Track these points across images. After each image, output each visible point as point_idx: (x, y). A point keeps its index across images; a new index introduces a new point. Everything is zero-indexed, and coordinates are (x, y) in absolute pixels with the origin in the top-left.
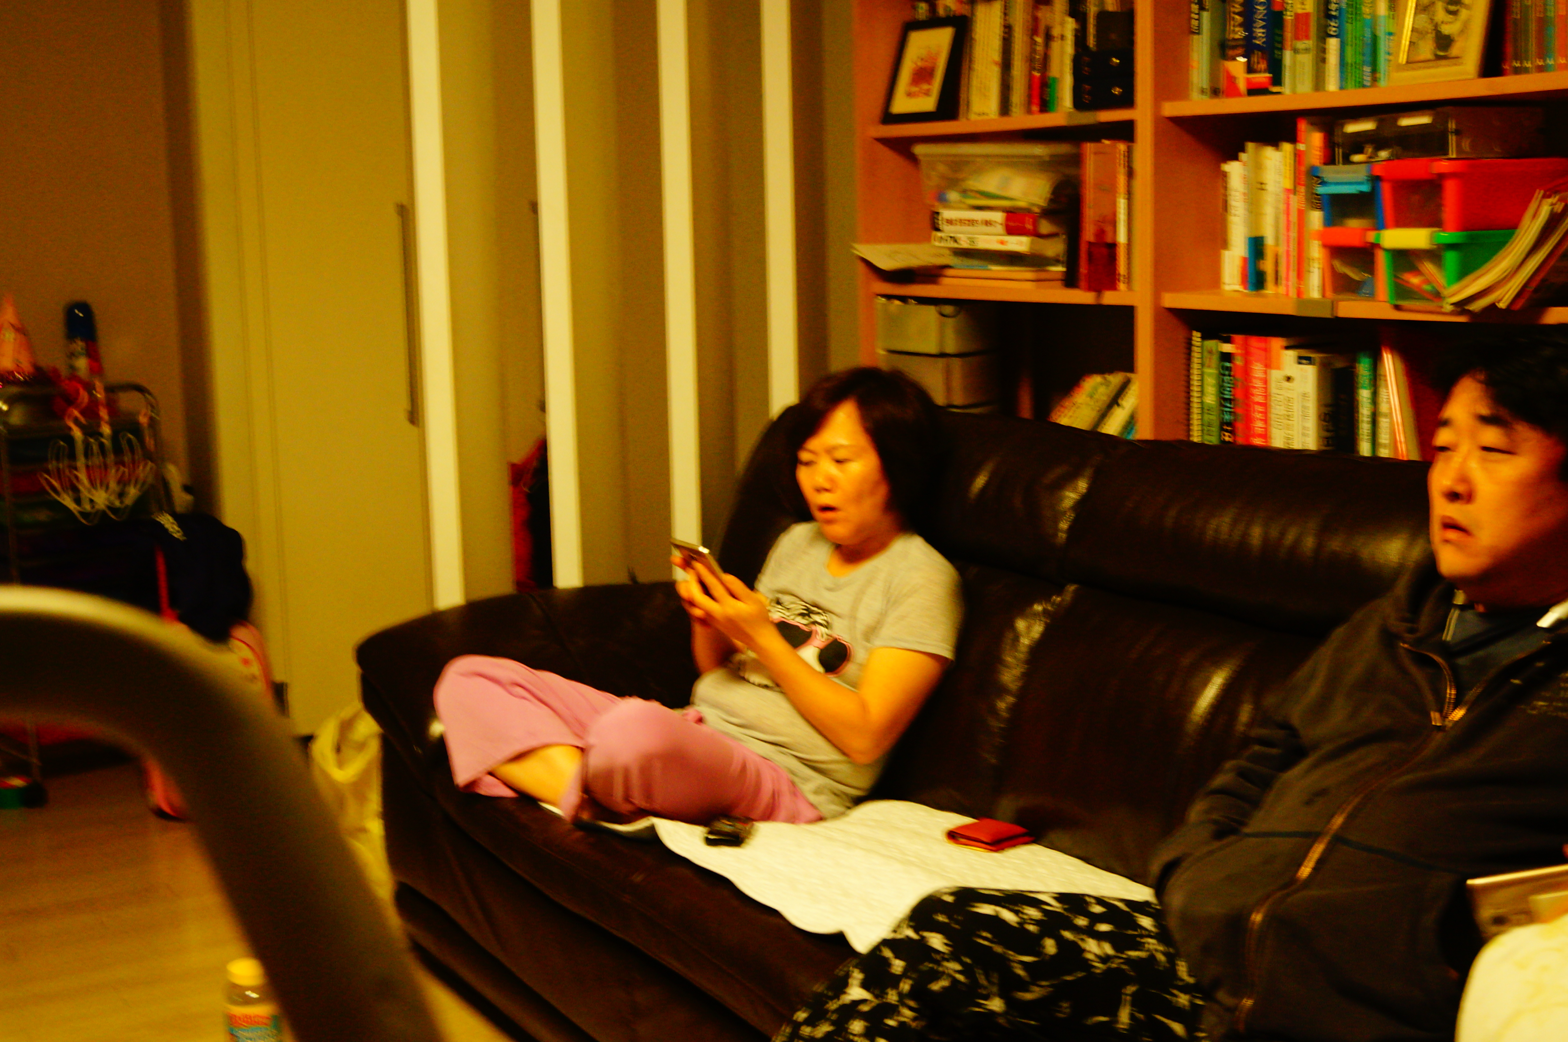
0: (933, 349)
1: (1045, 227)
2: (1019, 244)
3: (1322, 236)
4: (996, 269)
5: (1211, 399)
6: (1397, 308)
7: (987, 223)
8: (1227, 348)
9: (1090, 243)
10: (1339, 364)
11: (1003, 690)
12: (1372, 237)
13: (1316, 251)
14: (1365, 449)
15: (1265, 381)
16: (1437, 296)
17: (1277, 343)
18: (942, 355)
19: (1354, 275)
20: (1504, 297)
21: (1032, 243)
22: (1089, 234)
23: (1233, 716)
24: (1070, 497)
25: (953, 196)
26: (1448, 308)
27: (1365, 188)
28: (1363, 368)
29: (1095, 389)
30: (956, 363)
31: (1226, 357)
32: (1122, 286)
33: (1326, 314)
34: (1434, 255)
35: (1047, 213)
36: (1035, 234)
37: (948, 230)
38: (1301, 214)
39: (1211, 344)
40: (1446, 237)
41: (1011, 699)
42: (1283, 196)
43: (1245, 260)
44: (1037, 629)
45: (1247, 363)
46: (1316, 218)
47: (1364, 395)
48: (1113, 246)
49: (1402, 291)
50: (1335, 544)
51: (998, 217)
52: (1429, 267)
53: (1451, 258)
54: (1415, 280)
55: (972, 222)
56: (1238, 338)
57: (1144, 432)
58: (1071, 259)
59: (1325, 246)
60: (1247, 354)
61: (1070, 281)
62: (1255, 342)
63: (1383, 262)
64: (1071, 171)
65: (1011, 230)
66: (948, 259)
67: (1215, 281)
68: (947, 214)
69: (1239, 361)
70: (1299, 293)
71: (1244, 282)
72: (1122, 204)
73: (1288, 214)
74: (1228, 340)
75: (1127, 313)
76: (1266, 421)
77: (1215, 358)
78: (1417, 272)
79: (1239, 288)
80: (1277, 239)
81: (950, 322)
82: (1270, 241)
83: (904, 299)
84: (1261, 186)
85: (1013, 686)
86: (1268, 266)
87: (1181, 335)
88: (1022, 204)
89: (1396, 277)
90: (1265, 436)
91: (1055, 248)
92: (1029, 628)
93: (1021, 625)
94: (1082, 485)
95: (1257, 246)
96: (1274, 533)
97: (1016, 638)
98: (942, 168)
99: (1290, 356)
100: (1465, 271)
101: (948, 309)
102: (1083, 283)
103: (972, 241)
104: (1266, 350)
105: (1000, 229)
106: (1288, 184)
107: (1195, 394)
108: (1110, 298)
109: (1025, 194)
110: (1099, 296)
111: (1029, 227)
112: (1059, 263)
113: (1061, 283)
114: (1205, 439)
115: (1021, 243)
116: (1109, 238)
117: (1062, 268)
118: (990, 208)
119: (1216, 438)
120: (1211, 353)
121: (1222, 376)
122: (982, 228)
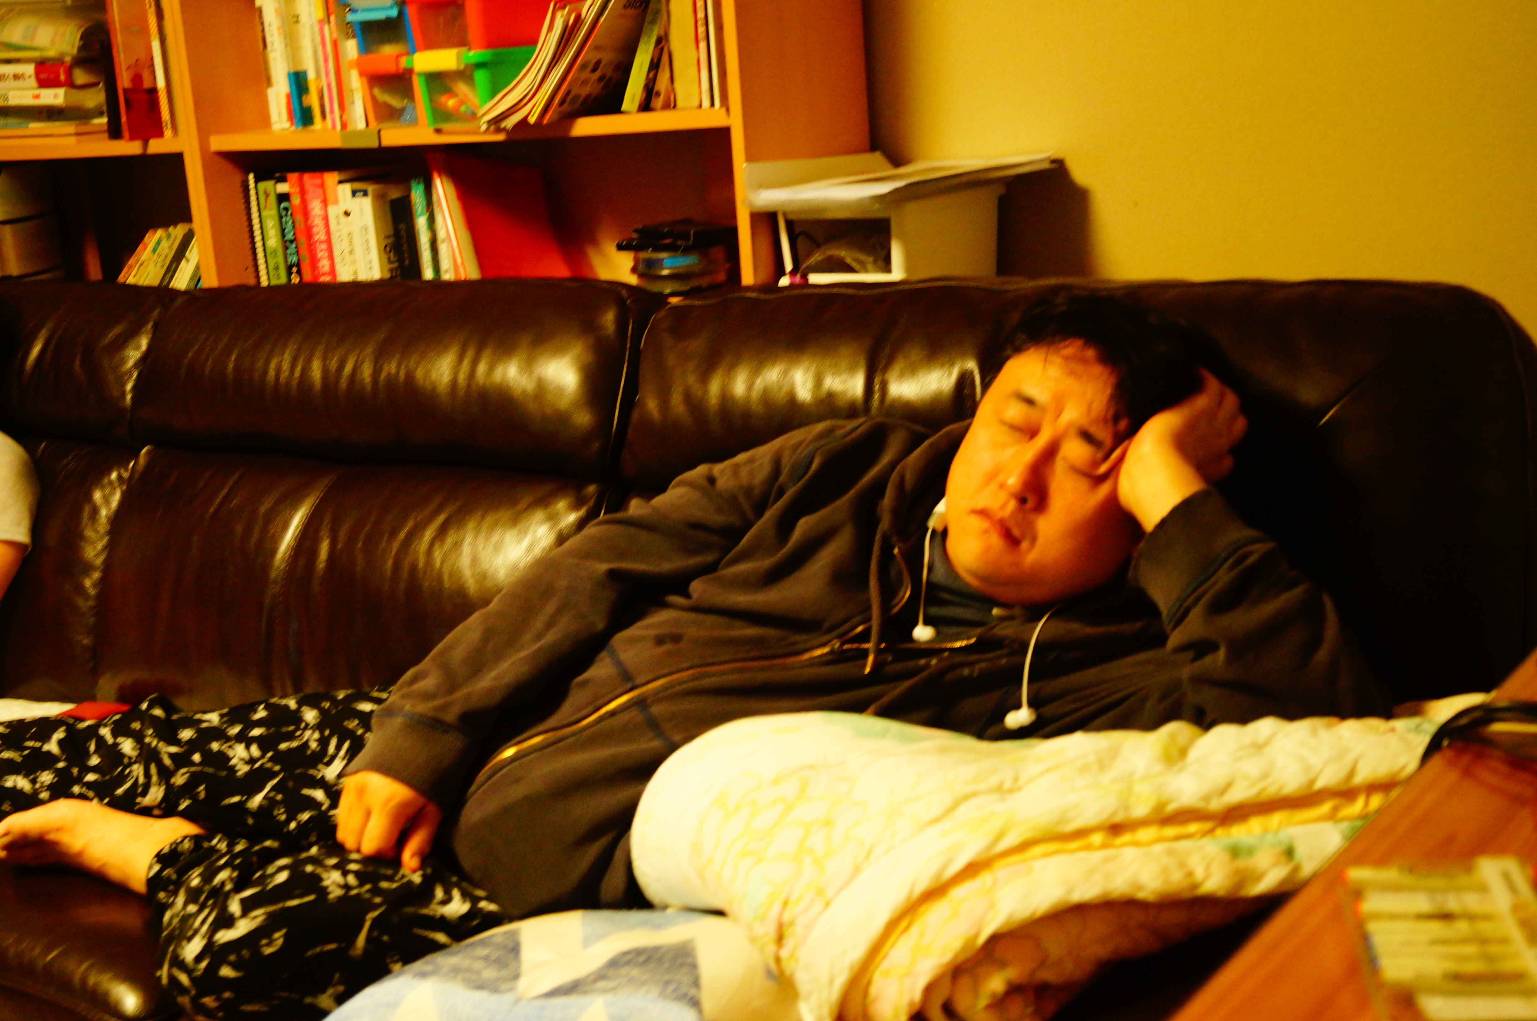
1: (80, 77)
2: (55, 97)
3: (358, 64)
4: (35, 126)
5: (273, 241)
6: (438, 131)
7: (16, 77)
8: (283, 188)
9: (125, 91)
10: (395, 194)
11: (88, 568)
12: (405, 62)
13: (355, 82)
14: (428, 274)
15: (326, 218)
16: (473, 116)
17: (331, 178)
19: (395, 102)
20: (533, 112)
21: (66, 95)
22: (124, 80)
23: (313, 553)
24: (133, 355)
26: (484, 127)
27: (394, 13)
28: (417, 194)
29: (159, 243)
31: (283, 198)
32: (168, 133)
33: (374, 144)
34: (465, 74)
35: (80, 61)
36: (70, 84)
38: (335, 44)
39: (266, 185)
40: (473, 55)
41: (96, 575)
42: (317, 28)
43: (289, 96)
44: (116, 498)
45: (304, 202)
46: (351, 48)
47: (421, 222)
48: (154, 91)
49: (441, 115)
50: (391, 367)
51: (29, 69)
52: (462, 88)
53: (480, 76)
54: (451, 103)
56: (293, 177)
57: (210, 281)
58: (112, 108)
59: (361, 74)
60: (303, 193)
61: (114, 132)
62: (308, 179)
63: (419, 86)
64: (97, 16)
65: (44, 83)
67: (265, 121)
69: (296, 200)
70: (344, 126)
71: (291, 117)
73: (324, 45)
74: (283, 180)
75: (176, 160)
76: (331, 257)
77: (273, 200)
78: (451, 93)
79: (287, 125)
80: (318, 72)
82: (311, 76)
84: (296, 19)
85: (99, 561)
86: (312, 99)
87: (238, 178)
88: (51, 53)
89: (431, 101)
90: (333, 271)
91: (95, 98)
92: (107, 500)
93: (97, 496)
94: (144, 342)
95: (299, 81)
96: (333, 364)
97: (95, 511)
99: (346, 189)
100: (495, 88)
102: (126, 133)
104: (322, 186)
105: (33, 82)
106: (320, 14)
107: (258, 239)
108: (156, 146)
109: (53, 42)
110: (145, 145)
111: (62, 77)
112: (101, 114)
113: (106, 135)
114: (274, 282)
115: (56, 96)
116: (147, 84)
117: (104, 120)
118: (17, 61)
119: (283, 280)
120: (267, 195)
121: (281, 217)
122: (12, 83)
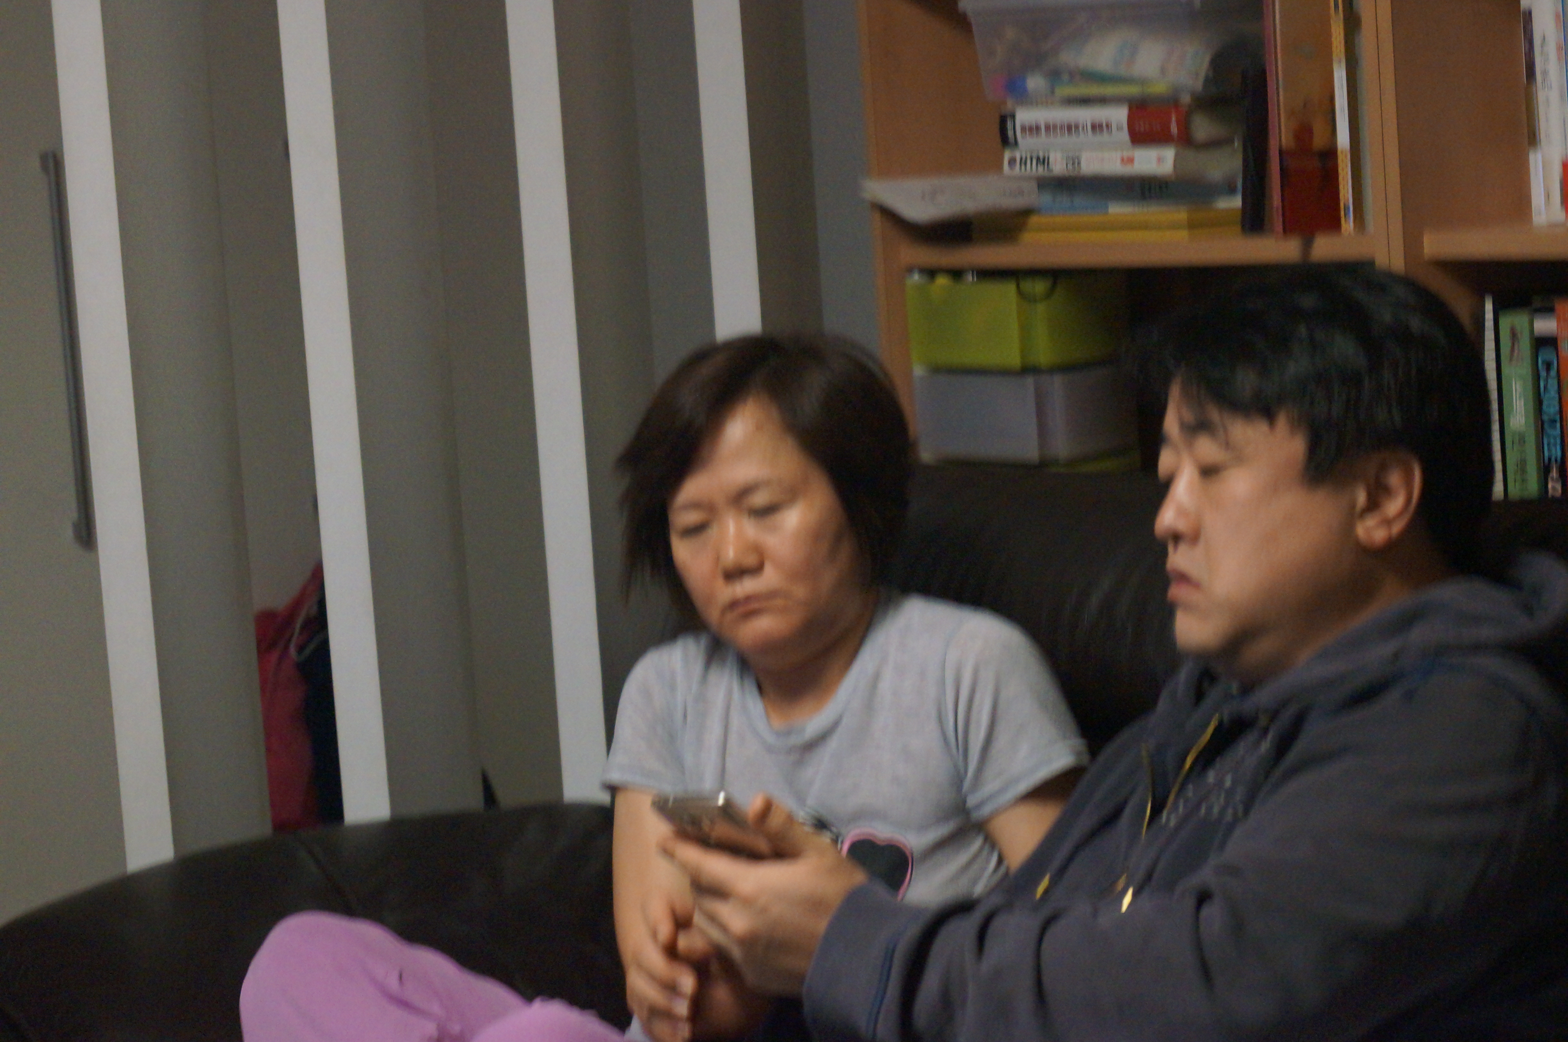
0: (1014, 359)
1: (1204, 128)
2: (1157, 161)
4: (1118, 210)
5: (1521, 419)
7: (1097, 127)
8: (1545, 325)
9: (1282, 151)
18: (1027, 370)
21: (1176, 158)
22: (1282, 136)
25: (1035, 82)
30: (1057, 385)
31: (1545, 343)
32: (1348, 225)
35: (1205, 103)
36: (1185, 140)
37: (1026, 144)
39: (1515, 320)
48: (1330, 154)
51: (1119, 115)
55: (1071, 128)
56: (1564, 307)
58: (1254, 181)
61: (1254, 221)
65: (1142, 138)
66: (1030, 197)
67: (1520, 208)
68: (1024, 116)
72: (1340, 76)
74: (1548, 310)
77: (1525, 345)
79: (1561, 214)
81: (1041, 308)
83: (956, 274)
88: (1160, 88)
91: (1225, 164)
98: (1010, 33)
101: (1039, 287)
102: (1275, 224)
103: (1075, 161)
105: (1125, 136)
108: (1327, 249)
109: (1163, 71)
110: (1307, 244)
111: (1174, 129)
112: (1231, 190)
113: (1238, 228)
114: (1515, 491)
115: (1160, 160)
116: (1319, 141)
117: (1237, 202)
118: (1103, 101)
119: (1533, 487)
120: (1514, 335)
121: (1537, 377)
122: (1088, 137)
